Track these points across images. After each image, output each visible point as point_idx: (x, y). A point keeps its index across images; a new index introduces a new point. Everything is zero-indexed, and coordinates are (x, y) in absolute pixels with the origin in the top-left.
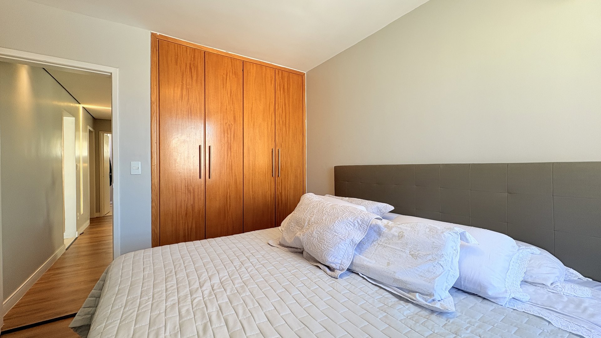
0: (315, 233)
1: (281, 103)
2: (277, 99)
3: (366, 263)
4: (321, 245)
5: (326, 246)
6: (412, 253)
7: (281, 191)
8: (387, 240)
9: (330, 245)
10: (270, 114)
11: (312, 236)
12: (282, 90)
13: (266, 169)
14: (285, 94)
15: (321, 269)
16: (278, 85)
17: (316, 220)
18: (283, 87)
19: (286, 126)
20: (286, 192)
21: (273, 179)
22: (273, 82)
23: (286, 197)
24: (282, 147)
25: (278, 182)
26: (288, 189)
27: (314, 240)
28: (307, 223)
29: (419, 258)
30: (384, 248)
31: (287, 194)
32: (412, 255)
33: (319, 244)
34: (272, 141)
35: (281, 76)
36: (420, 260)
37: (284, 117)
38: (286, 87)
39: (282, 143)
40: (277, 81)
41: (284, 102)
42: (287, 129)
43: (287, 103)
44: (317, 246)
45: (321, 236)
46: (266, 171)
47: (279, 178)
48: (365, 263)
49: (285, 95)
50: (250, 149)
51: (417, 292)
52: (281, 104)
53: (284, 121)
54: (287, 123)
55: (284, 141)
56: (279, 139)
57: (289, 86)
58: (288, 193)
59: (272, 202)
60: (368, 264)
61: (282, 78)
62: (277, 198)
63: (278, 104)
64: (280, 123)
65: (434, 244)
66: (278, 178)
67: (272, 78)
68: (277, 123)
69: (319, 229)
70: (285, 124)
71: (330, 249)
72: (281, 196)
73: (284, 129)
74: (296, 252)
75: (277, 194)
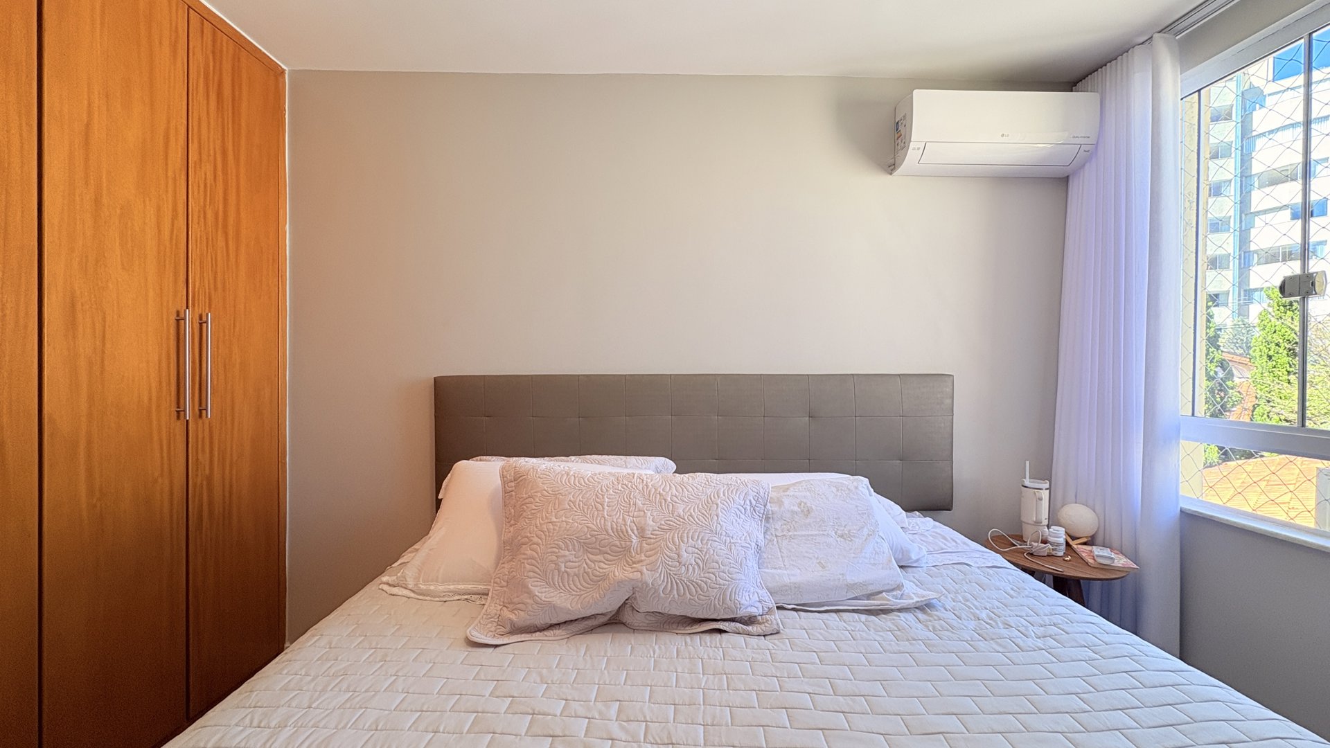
0: (685, 553)
1: (211, 144)
2: (195, 124)
3: (789, 581)
4: (712, 575)
5: (725, 573)
6: (839, 532)
7: (207, 472)
8: (785, 524)
9: (733, 567)
10: (170, 174)
11: (680, 563)
12: (213, 97)
13: (154, 390)
14: (223, 114)
15: (725, 632)
16: (198, 73)
17: (663, 523)
18: (216, 85)
19: (226, 234)
20: (227, 472)
21: (179, 428)
22: (182, 53)
23: (227, 486)
24: (213, 306)
25: (197, 438)
26: (235, 458)
27: (691, 570)
28: (635, 538)
29: (854, 536)
30: (792, 540)
31: (231, 479)
32: (842, 536)
33: (707, 575)
34: (175, 282)
35: (210, 43)
36: (857, 540)
37: (221, 198)
38: (227, 91)
39: (213, 292)
40: (198, 57)
41: (219, 143)
42: (230, 243)
43: (230, 148)
44: (706, 583)
45: (705, 556)
46: (150, 399)
47: (200, 422)
48: (787, 580)
49: (223, 119)
50: (79, 306)
51: (881, 592)
52: (212, 147)
53: (221, 213)
54: (231, 220)
55: (219, 285)
56: (202, 277)
57: (237, 93)
58: (234, 472)
59: (175, 516)
60: (793, 579)
61: (213, 53)
62: (194, 501)
63: (199, 142)
64: (205, 218)
65: (860, 509)
66: (197, 424)
67: (177, 37)
68: (196, 217)
69: (690, 540)
70: (225, 226)
71: (738, 578)
72: (210, 490)
73: (221, 243)
74: (591, 630)
75: (195, 485)
